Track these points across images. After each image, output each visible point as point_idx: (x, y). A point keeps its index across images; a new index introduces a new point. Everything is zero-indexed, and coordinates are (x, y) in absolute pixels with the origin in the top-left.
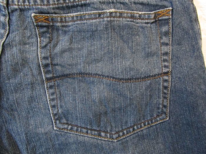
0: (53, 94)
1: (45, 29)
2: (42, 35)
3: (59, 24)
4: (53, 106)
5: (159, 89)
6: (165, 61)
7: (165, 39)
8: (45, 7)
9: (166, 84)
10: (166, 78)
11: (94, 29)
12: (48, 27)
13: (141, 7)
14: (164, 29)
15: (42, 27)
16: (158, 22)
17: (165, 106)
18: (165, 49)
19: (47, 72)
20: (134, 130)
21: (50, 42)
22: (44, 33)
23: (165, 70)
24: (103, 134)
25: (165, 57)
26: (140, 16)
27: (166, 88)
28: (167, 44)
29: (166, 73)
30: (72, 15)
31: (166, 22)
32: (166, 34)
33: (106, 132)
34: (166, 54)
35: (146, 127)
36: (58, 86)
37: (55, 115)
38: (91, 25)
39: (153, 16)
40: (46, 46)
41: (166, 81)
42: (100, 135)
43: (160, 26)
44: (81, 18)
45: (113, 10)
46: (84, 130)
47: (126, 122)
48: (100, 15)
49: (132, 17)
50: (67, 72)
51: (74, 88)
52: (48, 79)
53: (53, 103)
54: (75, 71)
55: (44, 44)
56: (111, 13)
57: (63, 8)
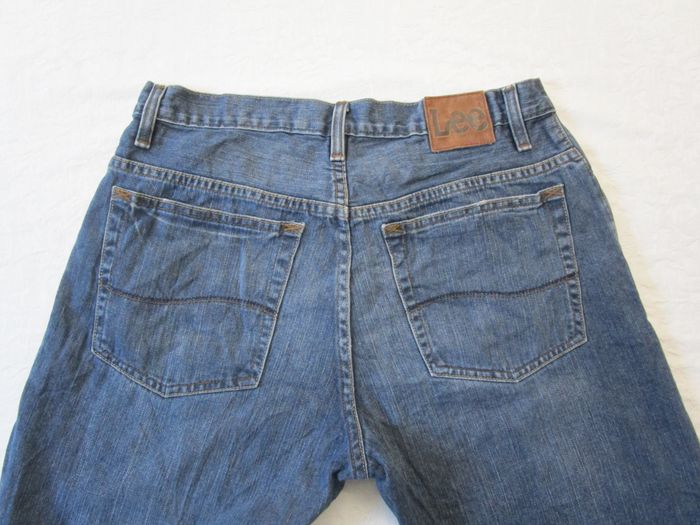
0: (420, 328)
1: (397, 241)
2: (394, 249)
3: (414, 231)
4: (424, 345)
5: (565, 299)
6: (566, 258)
7: (561, 228)
8: (396, 213)
9: (573, 291)
10: (572, 282)
11: (463, 230)
12: (400, 238)
13: (519, 188)
14: (558, 214)
15: (393, 238)
16: (547, 204)
17: (578, 323)
18: (563, 242)
19: (408, 299)
20: (540, 363)
21: (406, 258)
22: (395, 246)
23: (569, 272)
24: (498, 374)
25: (567, 253)
26: (521, 201)
27: (574, 296)
28: (565, 235)
29: (572, 276)
30: (429, 216)
31: (559, 203)
32: (562, 220)
33: (502, 371)
34: (566, 248)
35: (557, 356)
36: (425, 315)
37: (428, 356)
38: (458, 225)
39: (538, 199)
40: (400, 264)
41: (573, 286)
42: (494, 376)
43: (551, 209)
44: (442, 218)
45: (484, 202)
46: (472, 372)
47: (527, 354)
48: (467, 210)
49: (511, 204)
50: (434, 295)
51: (446, 316)
52: (411, 308)
53: (423, 340)
54: (444, 292)
55: (399, 261)
56: (482, 206)
57: (417, 209)
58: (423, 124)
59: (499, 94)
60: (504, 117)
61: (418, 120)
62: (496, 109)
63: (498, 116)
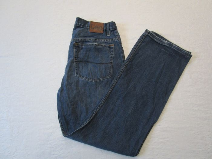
0: (76, 66)
1: (76, 47)
2: (75, 48)
3: (80, 46)
4: (76, 70)
5: (108, 67)
6: (111, 59)
7: (112, 53)
8: (77, 41)
9: (111, 66)
10: (111, 64)
12: (77, 46)
13: (105, 43)
14: (112, 50)
15: (76, 46)
16: (110, 48)
17: (110, 73)
18: (111, 56)
19: (76, 59)
20: (100, 79)
21: (77, 51)
22: (76, 48)
23: (110, 62)
24: (90, 79)
25: (111, 58)
26: (104, 46)
27: (111, 67)
28: (112, 54)
29: (111, 63)
30: (84, 44)
31: (113, 48)
32: (112, 51)
33: (91, 79)
34: (112, 57)
35: (104, 79)
36: (78, 64)
37: (76, 72)
38: (90, 47)
39: (108, 46)
40: (76, 52)
41: (111, 65)
42: (89, 79)
43: (111, 49)
44: (87, 45)
45: (96, 43)
46: (84, 78)
47: (98, 77)
48: (92, 44)
49: (102, 46)
50: (81, 60)
51: (83, 65)
52: (76, 61)
53: (76, 69)
54: (84, 60)
55: (76, 51)
56: (96, 44)
57: (82, 42)
58: (89, 26)
59: (106, 24)
60: (106, 29)
61: (88, 25)
62: (105, 27)
63: (105, 28)
